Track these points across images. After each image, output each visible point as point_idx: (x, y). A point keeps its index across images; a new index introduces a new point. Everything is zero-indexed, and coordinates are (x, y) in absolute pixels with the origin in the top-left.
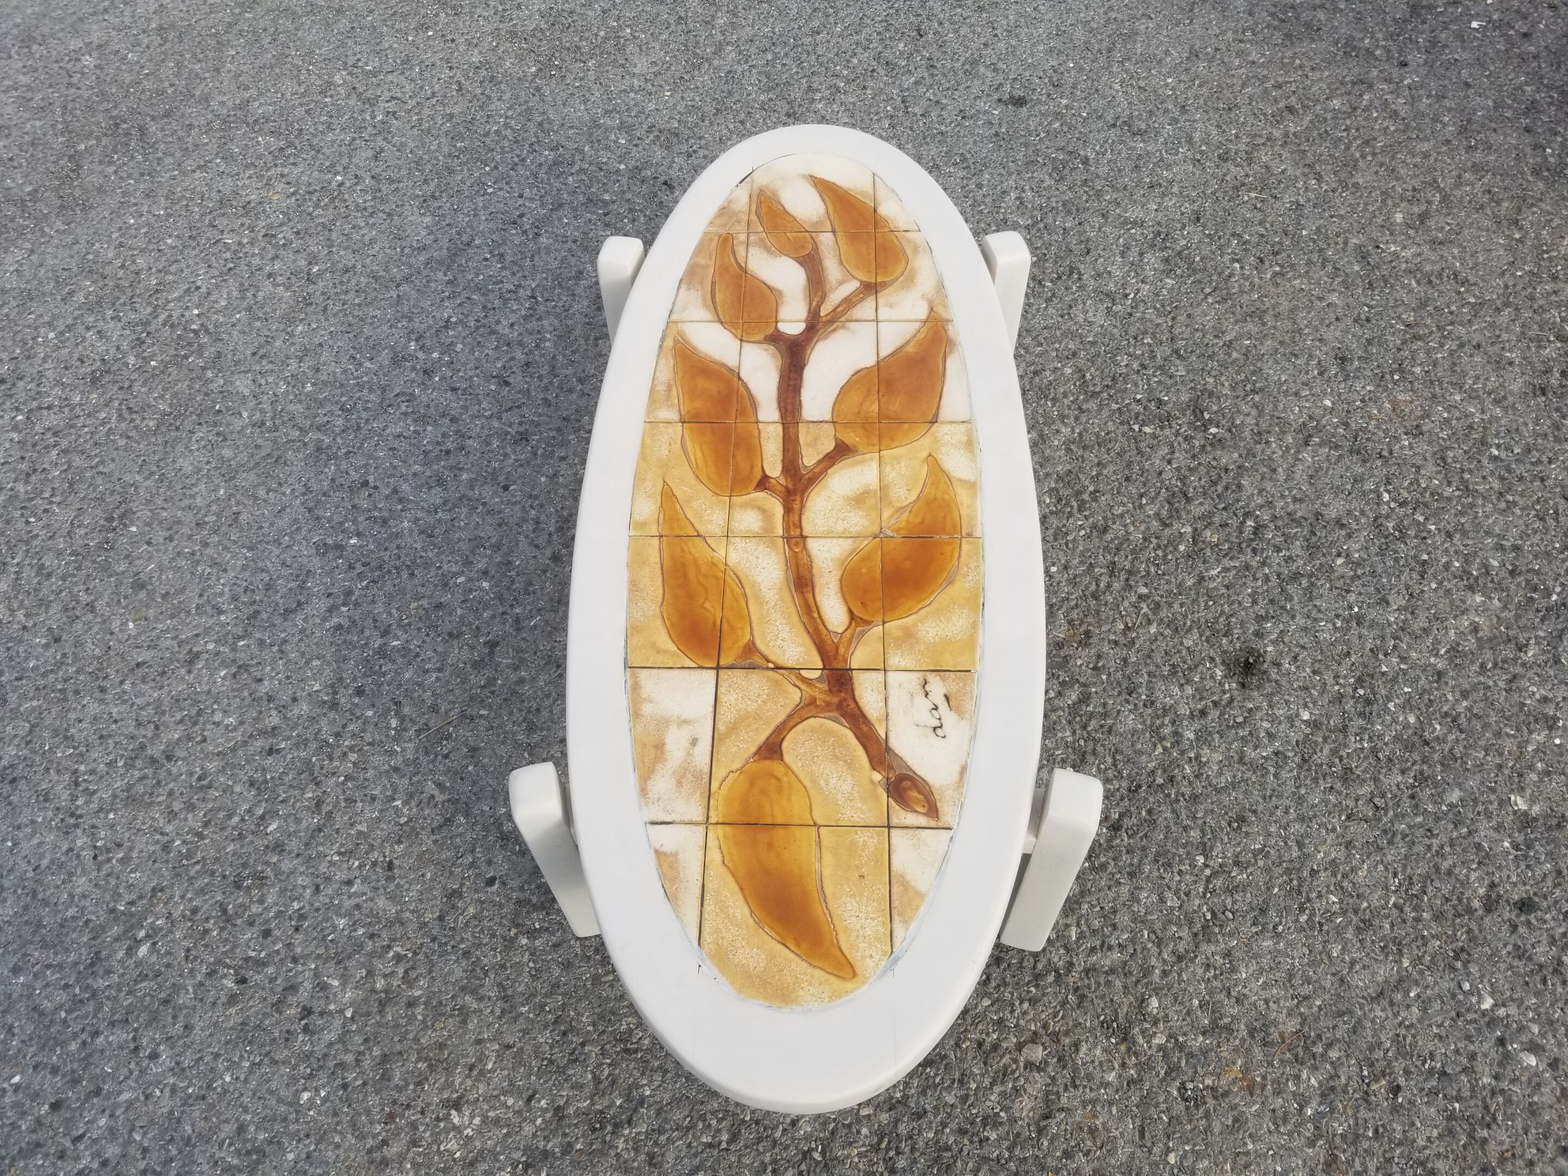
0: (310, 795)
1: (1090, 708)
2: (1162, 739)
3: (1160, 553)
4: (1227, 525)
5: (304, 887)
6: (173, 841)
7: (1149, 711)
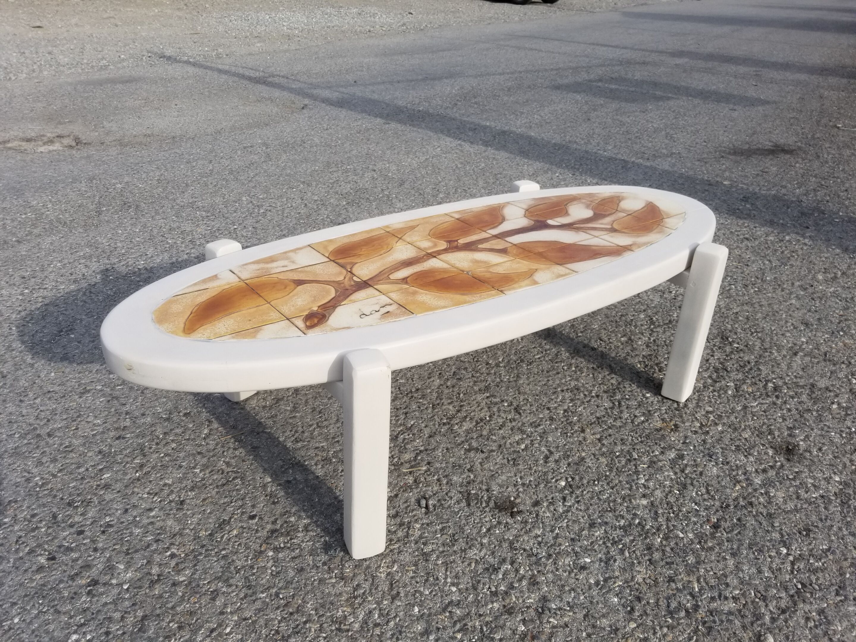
0: (138, 461)
1: (685, 462)
2: (739, 482)
3: (716, 393)
4: (756, 384)
5: (117, 510)
6: (35, 477)
7: (727, 467)
